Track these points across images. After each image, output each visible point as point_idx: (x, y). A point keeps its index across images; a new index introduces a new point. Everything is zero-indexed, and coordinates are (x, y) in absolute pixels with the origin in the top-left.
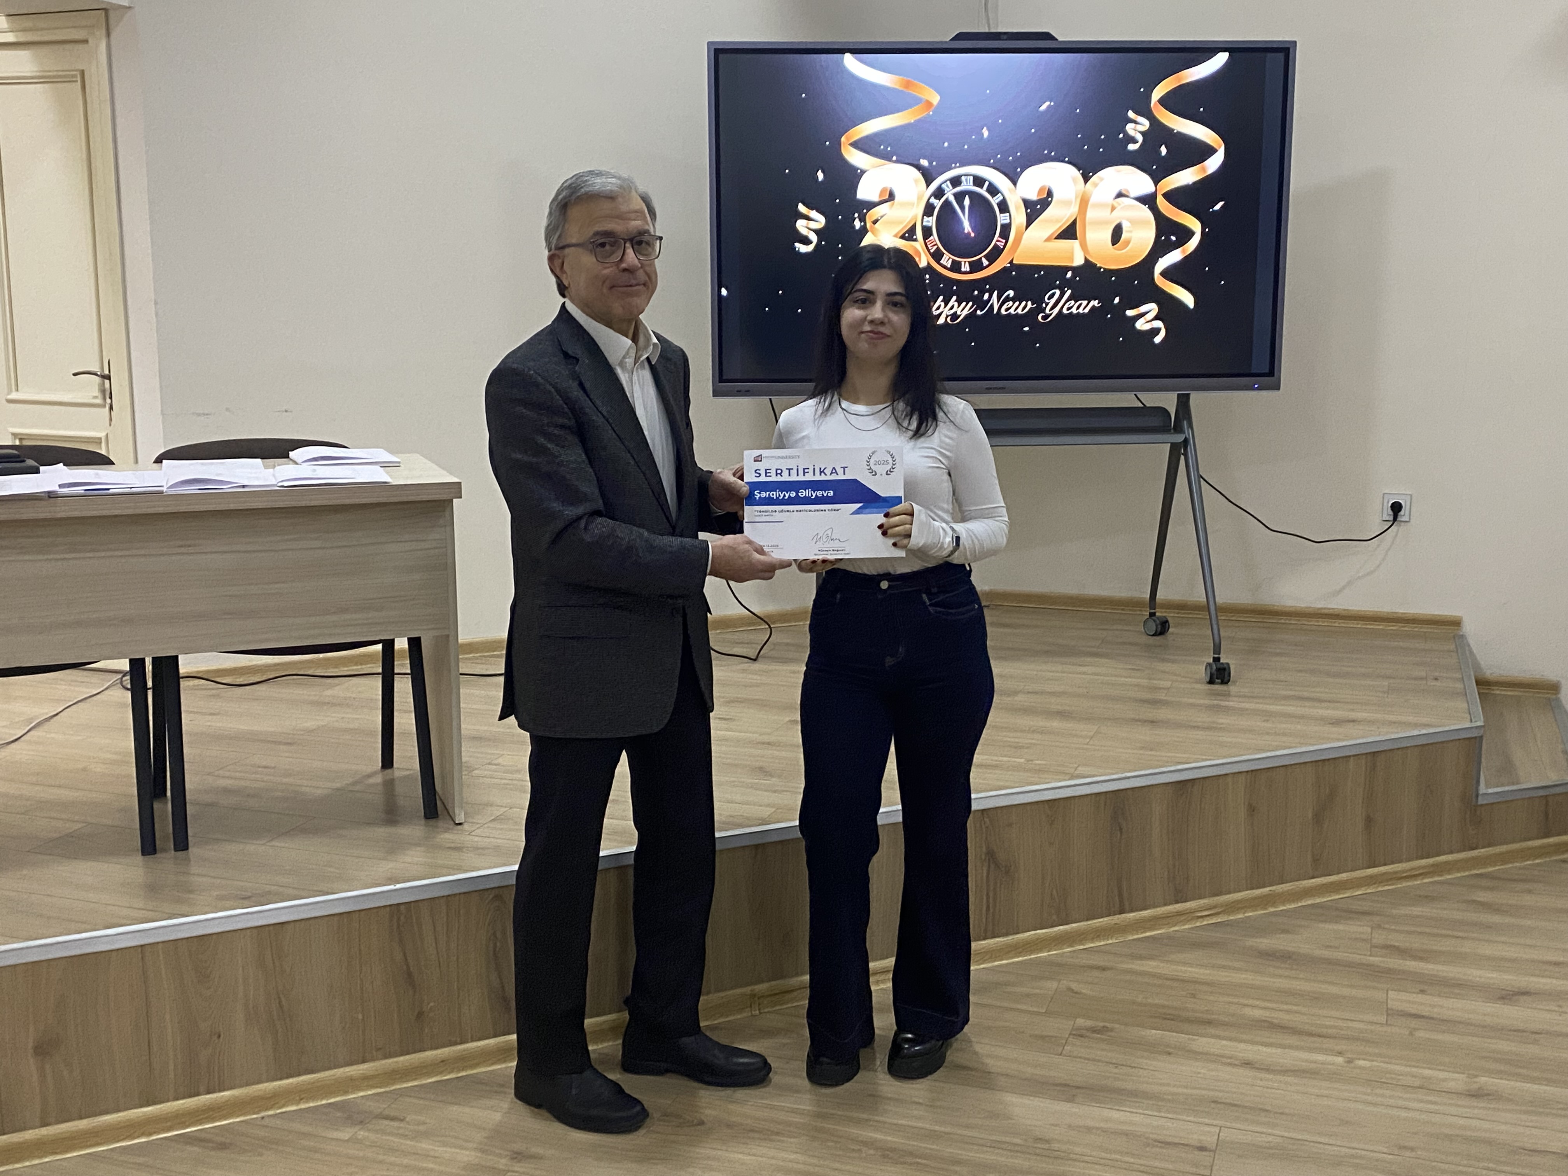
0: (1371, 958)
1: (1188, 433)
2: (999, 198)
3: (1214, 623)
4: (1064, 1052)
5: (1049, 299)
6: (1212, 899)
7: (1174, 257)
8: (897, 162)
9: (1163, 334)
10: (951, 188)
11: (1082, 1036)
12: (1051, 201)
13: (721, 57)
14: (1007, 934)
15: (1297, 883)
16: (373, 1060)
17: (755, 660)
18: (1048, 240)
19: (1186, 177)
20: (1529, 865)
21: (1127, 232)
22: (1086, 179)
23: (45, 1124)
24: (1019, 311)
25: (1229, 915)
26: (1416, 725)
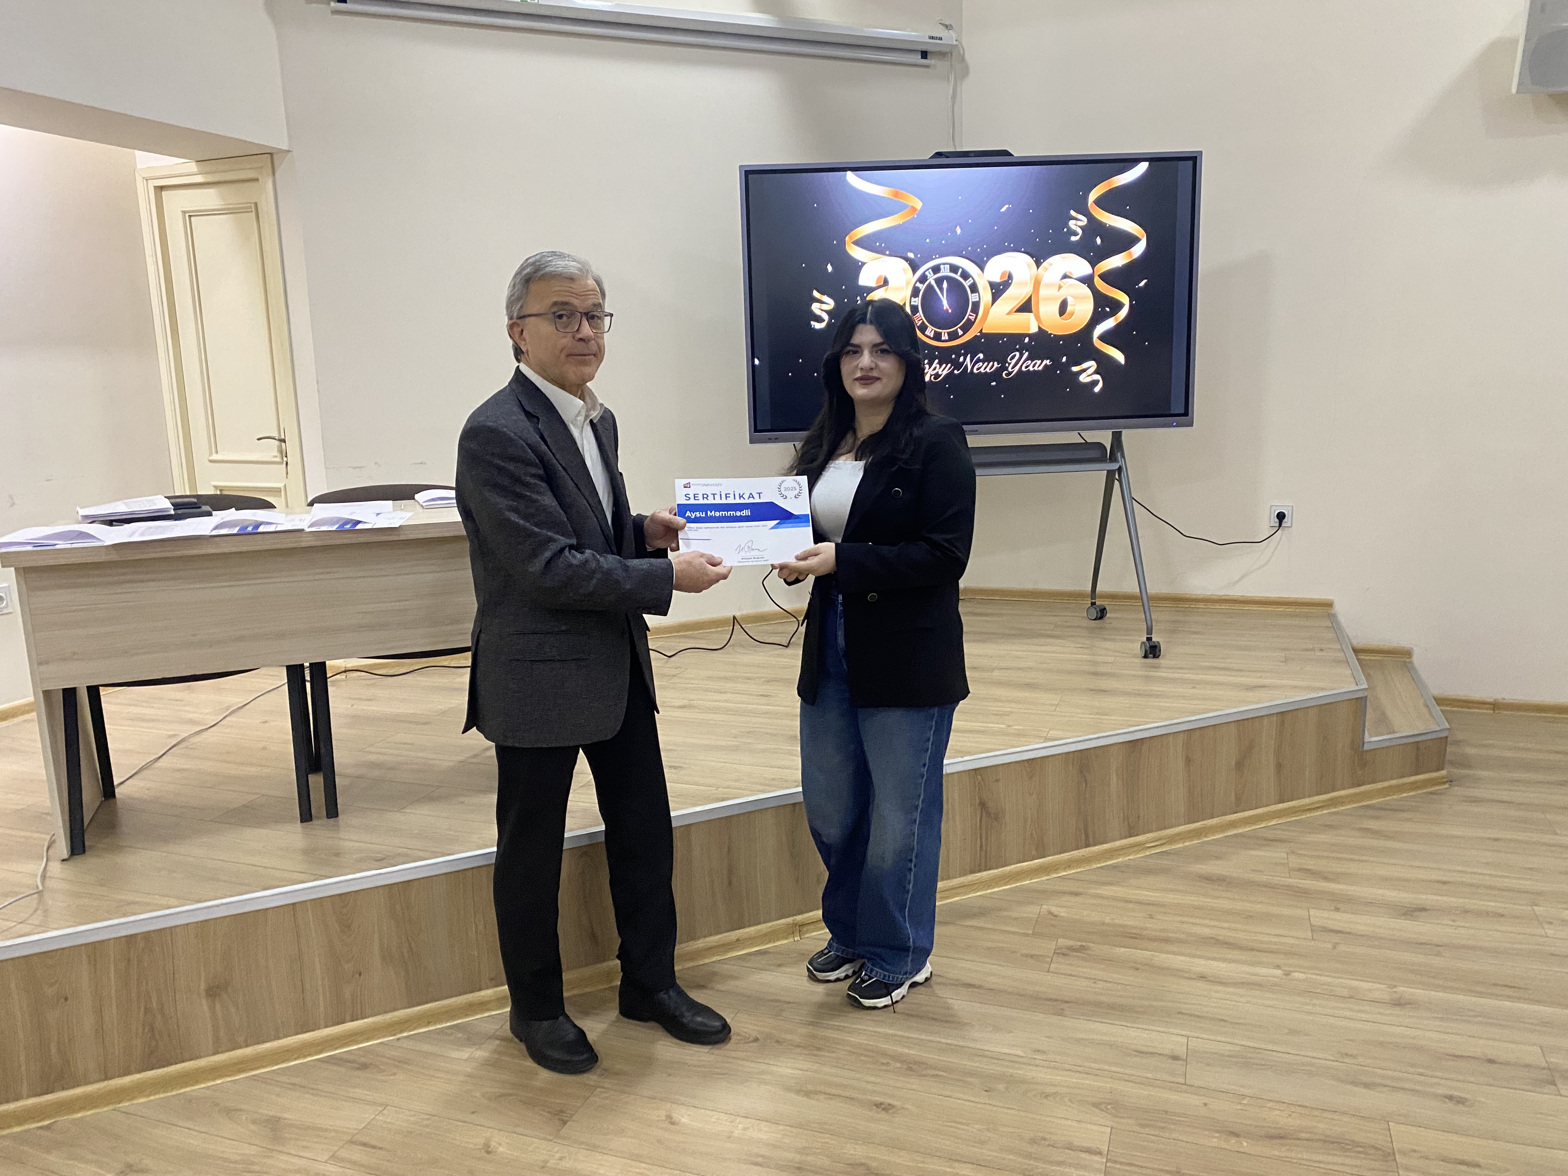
0: (1291, 880)
1: (1121, 462)
2: (970, 281)
3: (1147, 610)
4: (1050, 970)
5: (1011, 360)
6: (1157, 833)
7: (1109, 324)
8: (890, 255)
9: (1100, 385)
10: (932, 274)
11: (1064, 954)
12: (1011, 283)
13: (750, 176)
14: (997, 868)
15: (1223, 817)
16: (487, 988)
17: (787, 647)
18: (1008, 314)
19: (1117, 261)
20: (1405, 797)
21: (1071, 305)
22: (1038, 264)
23: (216, 1053)
24: (988, 370)
25: (1171, 845)
26: (1314, 689)
